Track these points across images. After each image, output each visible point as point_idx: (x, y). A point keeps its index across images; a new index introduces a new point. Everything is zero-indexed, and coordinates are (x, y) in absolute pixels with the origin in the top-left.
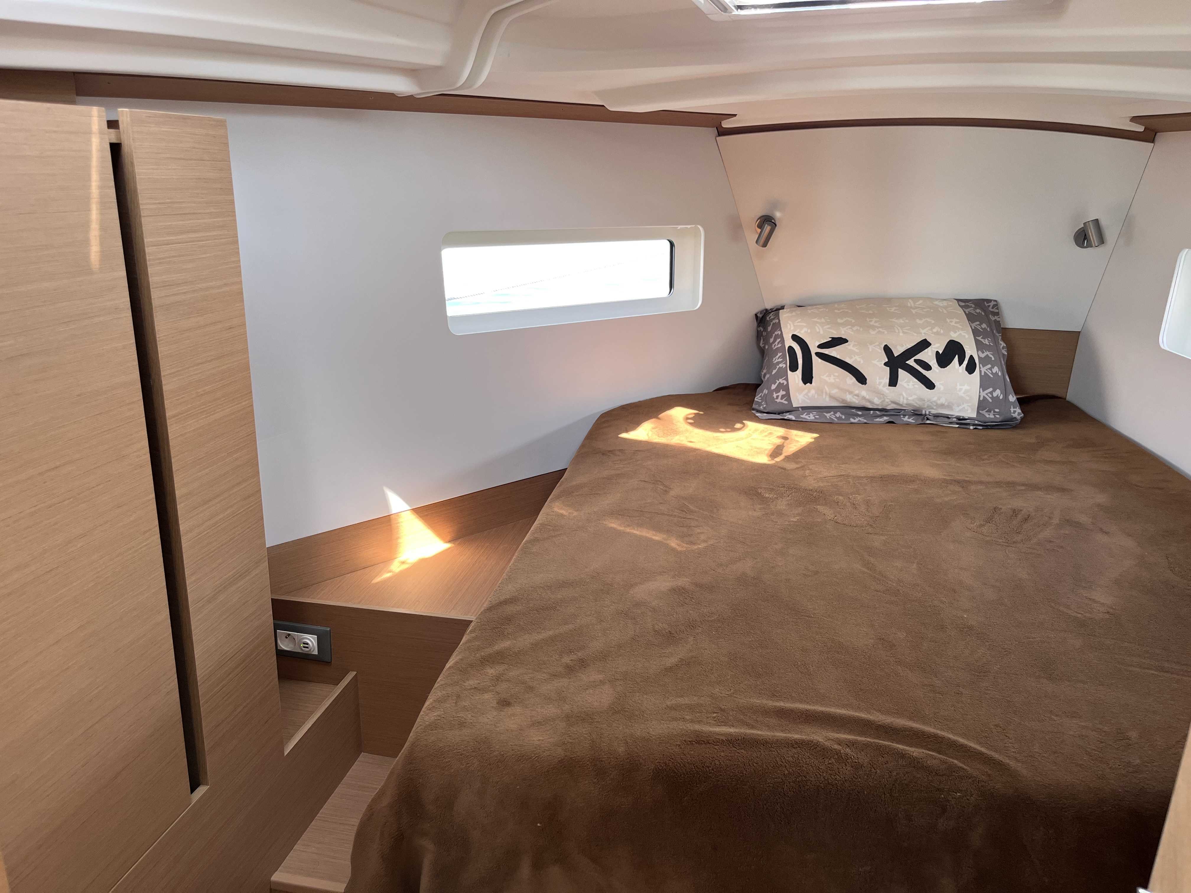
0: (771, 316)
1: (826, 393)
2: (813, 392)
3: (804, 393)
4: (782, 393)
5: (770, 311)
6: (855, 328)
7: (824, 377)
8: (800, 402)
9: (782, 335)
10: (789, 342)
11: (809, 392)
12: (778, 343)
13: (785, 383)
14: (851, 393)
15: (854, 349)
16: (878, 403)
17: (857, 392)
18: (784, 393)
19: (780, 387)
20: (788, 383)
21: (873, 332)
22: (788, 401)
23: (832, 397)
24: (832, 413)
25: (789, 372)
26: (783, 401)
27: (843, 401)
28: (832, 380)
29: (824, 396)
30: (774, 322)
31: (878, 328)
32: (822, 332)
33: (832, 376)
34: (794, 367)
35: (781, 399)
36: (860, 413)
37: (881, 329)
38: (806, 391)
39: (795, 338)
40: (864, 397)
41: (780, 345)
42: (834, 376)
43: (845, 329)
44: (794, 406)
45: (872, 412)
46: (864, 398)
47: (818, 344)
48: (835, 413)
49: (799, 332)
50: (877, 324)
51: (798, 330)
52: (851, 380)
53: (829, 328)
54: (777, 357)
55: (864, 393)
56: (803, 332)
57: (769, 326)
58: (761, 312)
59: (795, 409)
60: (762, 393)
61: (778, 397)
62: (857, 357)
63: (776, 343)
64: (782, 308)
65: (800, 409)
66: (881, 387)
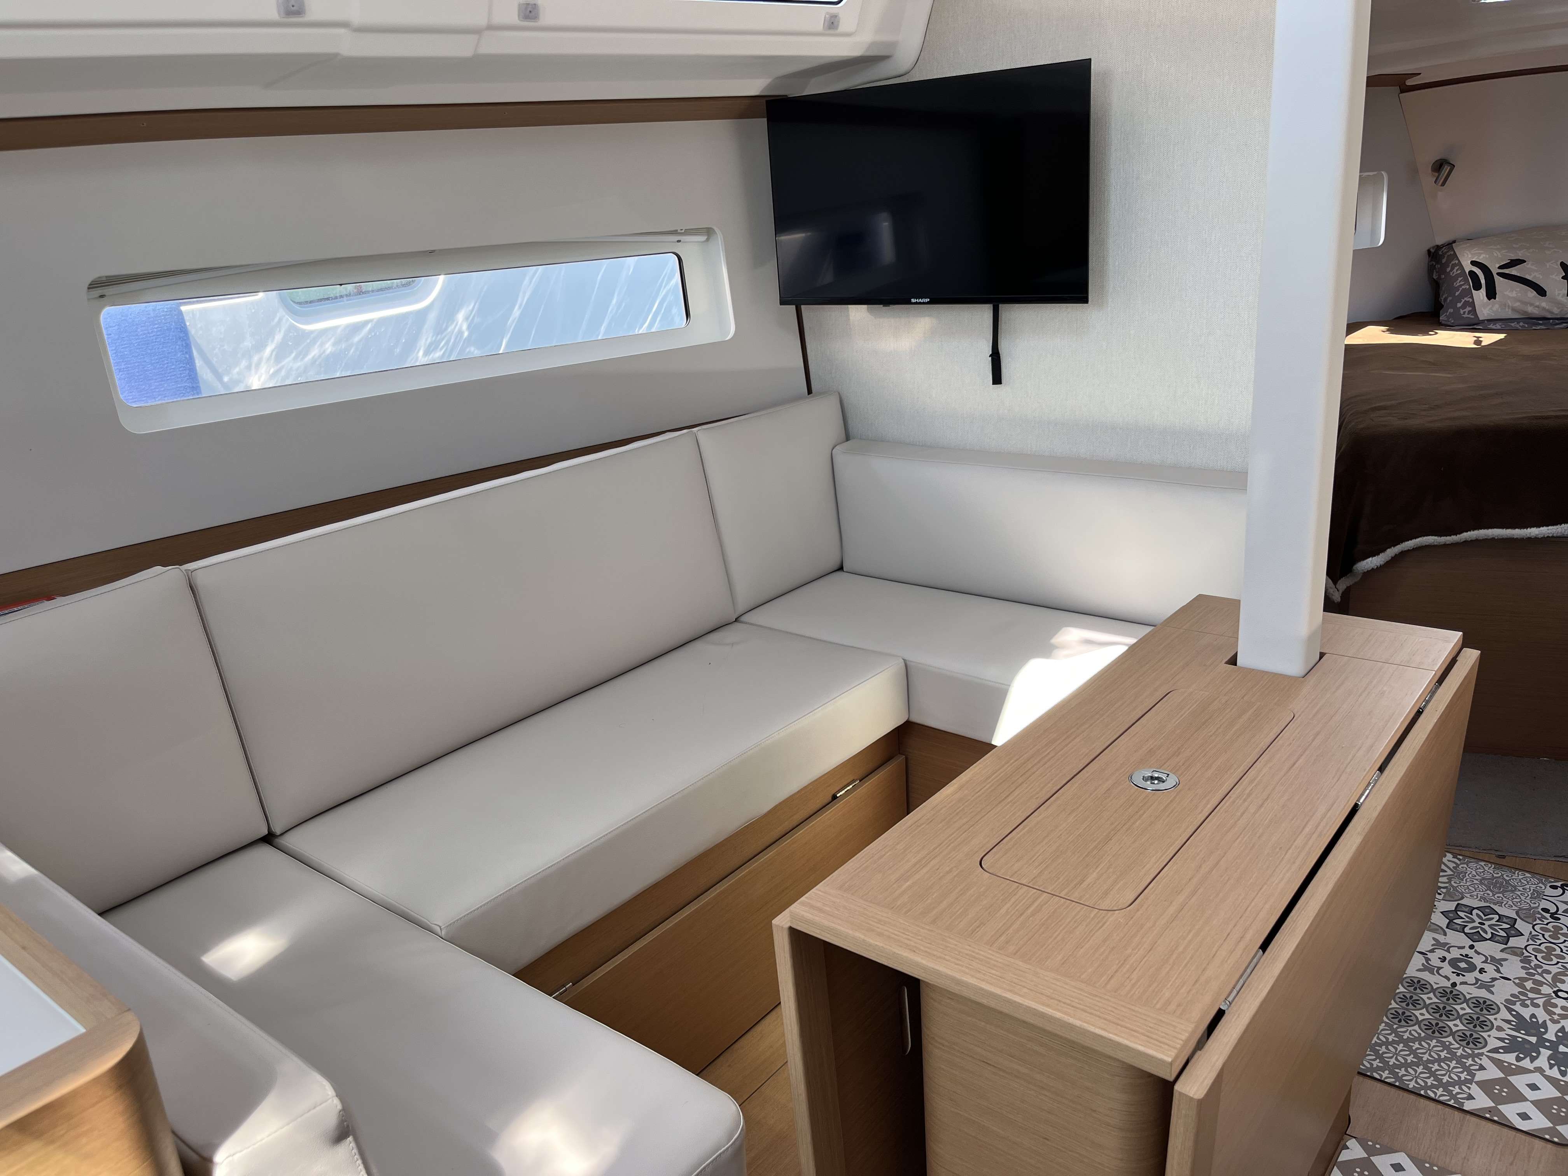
0: (1444, 250)
1: (1509, 306)
2: (1497, 306)
3: (1489, 307)
4: (1468, 309)
5: (1442, 246)
6: (1531, 250)
7: (1507, 293)
8: (1486, 315)
9: (1460, 263)
10: (1468, 267)
11: (1493, 306)
12: (1457, 270)
13: (1471, 300)
14: (1531, 305)
15: (1533, 267)
16: (1557, 312)
17: (1537, 304)
18: (1470, 309)
19: (1466, 304)
20: (1473, 299)
21: (1547, 252)
22: (1474, 316)
23: (1514, 310)
24: (1516, 323)
25: (1473, 291)
26: (1469, 316)
27: (1526, 312)
28: (1514, 294)
29: (1507, 310)
30: (1449, 254)
31: (1553, 248)
32: (1500, 256)
33: (1514, 291)
34: (1478, 287)
35: (1468, 314)
36: (1541, 322)
37: (1555, 250)
38: (1491, 306)
39: (1474, 263)
40: (1544, 307)
41: (1459, 272)
42: (1516, 291)
43: (1522, 252)
44: (1480, 319)
45: (1551, 321)
46: (1544, 309)
47: (1498, 266)
48: (1518, 323)
49: (1477, 258)
50: (1551, 246)
51: (1476, 257)
52: (1532, 293)
53: (1506, 252)
54: (1458, 281)
55: (1544, 304)
56: (1481, 257)
57: (1444, 258)
58: (1433, 247)
59: (1481, 322)
60: (1447, 312)
61: (1465, 313)
62: (1536, 274)
63: (1455, 270)
64: (1454, 242)
65: (1486, 322)
66: (1560, 298)
